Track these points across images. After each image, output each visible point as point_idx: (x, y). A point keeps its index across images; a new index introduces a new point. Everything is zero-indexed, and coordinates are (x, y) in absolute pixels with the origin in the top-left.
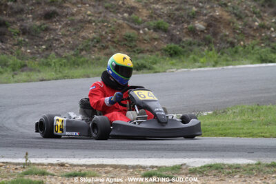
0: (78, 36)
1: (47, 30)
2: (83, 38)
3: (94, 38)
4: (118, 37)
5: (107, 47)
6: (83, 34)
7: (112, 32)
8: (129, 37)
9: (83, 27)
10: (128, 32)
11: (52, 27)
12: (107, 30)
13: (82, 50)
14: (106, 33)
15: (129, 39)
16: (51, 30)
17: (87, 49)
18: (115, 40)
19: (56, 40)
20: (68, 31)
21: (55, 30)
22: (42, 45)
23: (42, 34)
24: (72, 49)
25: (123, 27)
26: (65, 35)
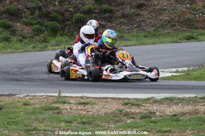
0: (158, 19)
1: (138, 15)
2: (160, 20)
3: (167, 20)
4: (182, 19)
5: (175, 25)
6: (161, 17)
7: (179, 16)
8: (189, 19)
9: (160, 13)
10: (188, 16)
11: (141, 13)
12: (176, 15)
13: (159, 27)
14: (175, 17)
15: (189, 20)
16: (140, 15)
17: (162, 27)
18: (180, 21)
19: (144, 21)
20: (151, 15)
21: (143, 15)
22: (135, 24)
23: (135, 18)
24: (153, 27)
25: (186, 13)
26: (149, 18)
